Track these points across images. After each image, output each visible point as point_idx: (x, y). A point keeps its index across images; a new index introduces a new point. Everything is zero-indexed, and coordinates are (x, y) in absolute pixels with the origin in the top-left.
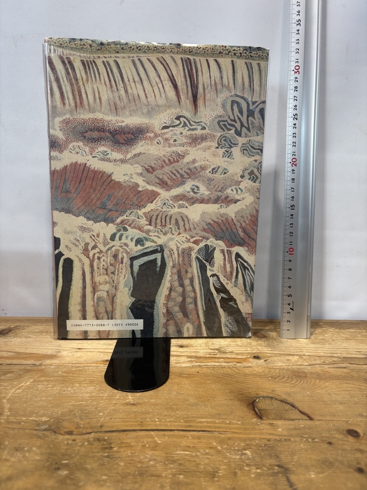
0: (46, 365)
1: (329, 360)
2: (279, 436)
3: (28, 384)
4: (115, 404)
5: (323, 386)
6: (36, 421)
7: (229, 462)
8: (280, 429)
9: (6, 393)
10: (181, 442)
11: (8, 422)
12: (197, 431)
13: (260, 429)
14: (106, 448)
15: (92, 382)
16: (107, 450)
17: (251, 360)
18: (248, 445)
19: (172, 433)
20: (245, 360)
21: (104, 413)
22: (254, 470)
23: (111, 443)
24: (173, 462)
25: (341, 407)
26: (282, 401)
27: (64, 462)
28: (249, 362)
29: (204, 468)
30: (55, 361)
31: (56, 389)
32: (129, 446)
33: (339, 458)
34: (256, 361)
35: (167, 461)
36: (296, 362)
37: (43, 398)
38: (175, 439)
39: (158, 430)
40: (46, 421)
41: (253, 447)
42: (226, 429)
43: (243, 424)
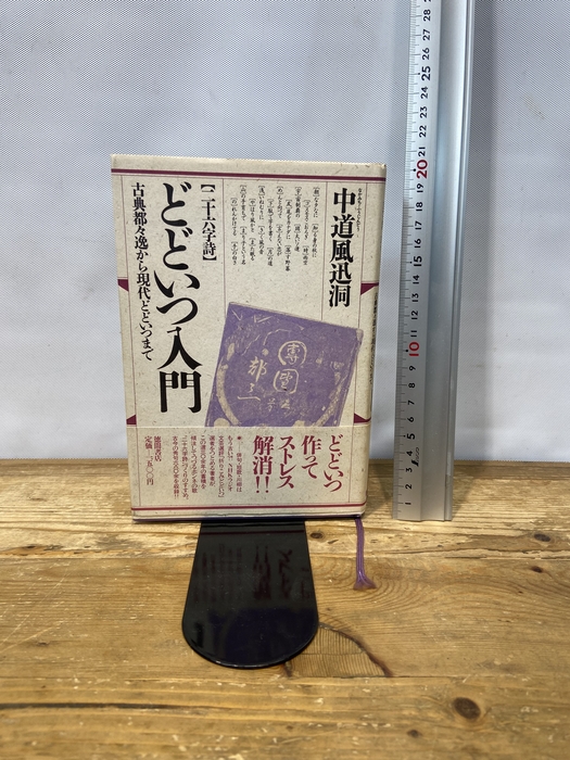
1: (452, 541)
8: (320, 701)
19: (97, 712)
25: (453, 646)
26: (340, 633)
34: (315, 543)
41: (254, 745)
42: (211, 701)
43: (249, 688)
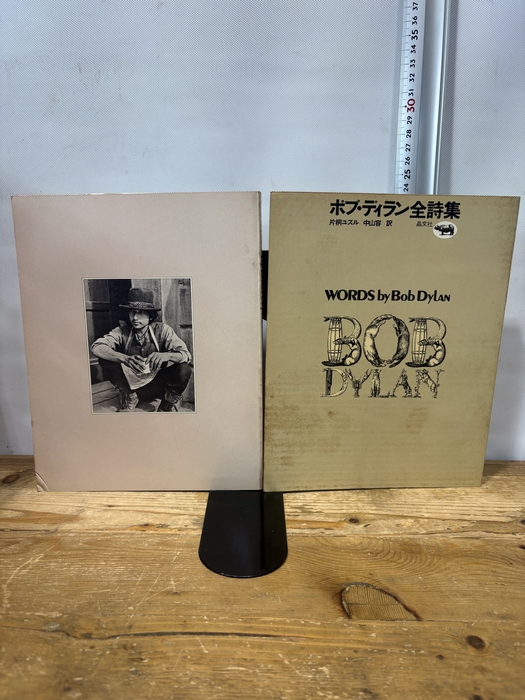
0: (63, 532)
1: (457, 525)
2: (371, 644)
3: (37, 560)
4: (152, 593)
5: (443, 567)
6: (43, 617)
7: (298, 683)
8: (373, 635)
9: (7, 575)
10: (235, 652)
11: (7, 618)
12: (258, 635)
13: (346, 634)
14: (133, 660)
15: (123, 558)
16: (135, 663)
17: (345, 524)
18: (326, 658)
19: (224, 638)
20: (338, 524)
21: (135, 607)
22: (330, 697)
23: (140, 653)
24: (223, 682)
25: (463, 601)
26: (381, 590)
27: (78, 679)
28: (343, 528)
29: (263, 692)
30: (76, 526)
31: (74, 570)
32: (165, 657)
33: (451, 680)
34: (353, 526)
35: (213, 680)
36: (409, 528)
37: (56, 584)
38: (227, 648)
39: (206, 634)
40: (57, 618)
41: (333, 661)
42: (299, 633)
43: (323, 625)
